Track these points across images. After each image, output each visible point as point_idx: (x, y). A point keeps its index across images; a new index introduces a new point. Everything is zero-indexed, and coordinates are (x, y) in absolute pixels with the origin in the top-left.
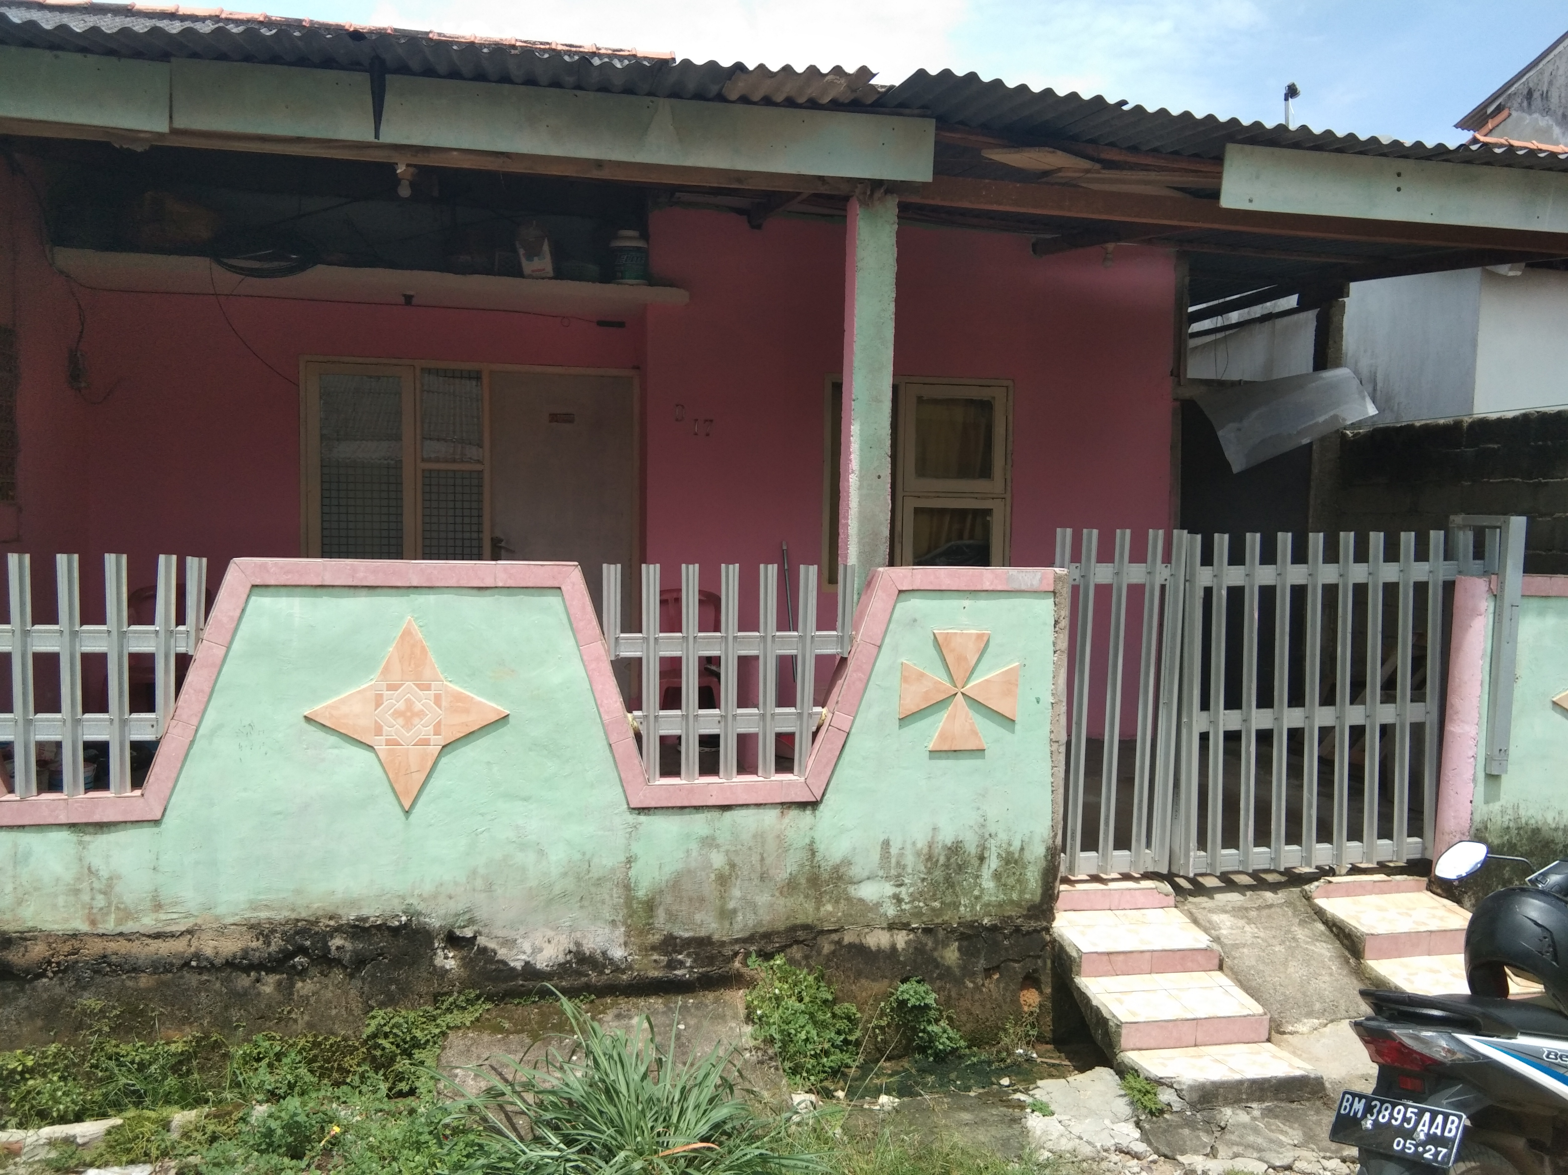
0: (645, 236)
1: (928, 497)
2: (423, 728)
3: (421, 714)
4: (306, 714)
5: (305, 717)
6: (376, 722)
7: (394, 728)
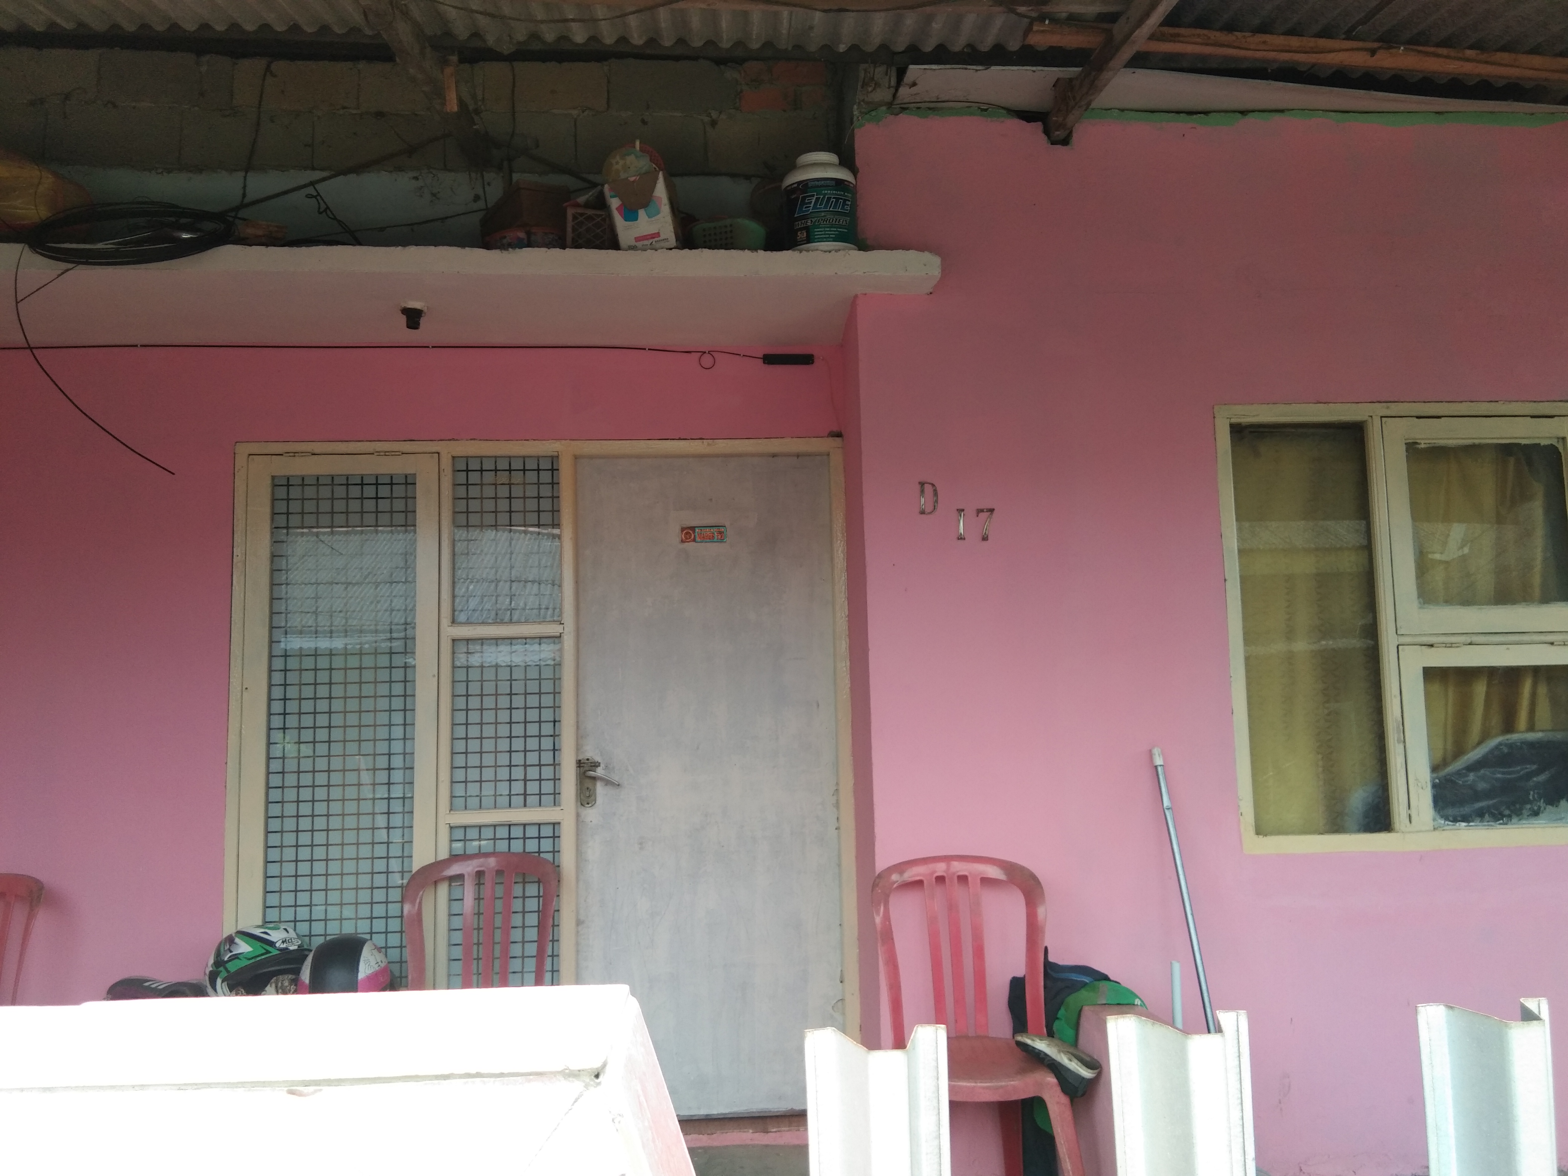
0: (847, 161)
1: (1451, 645)
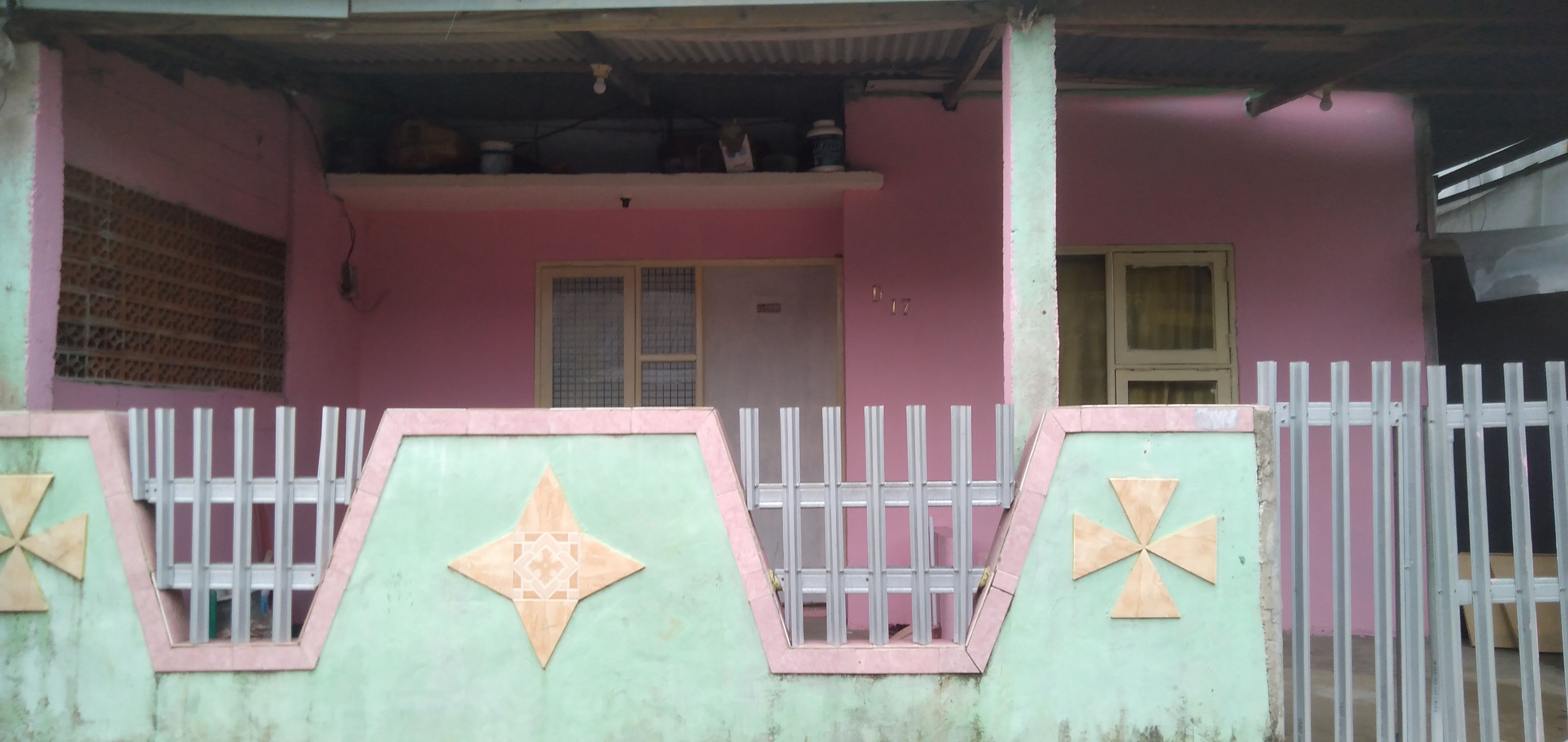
1: (1143, 370)
2: (559, 581)
3: (557, 566)
4: (450, 564)
5: (449, 567)
6: (514, 572)
7: (531, 580)
